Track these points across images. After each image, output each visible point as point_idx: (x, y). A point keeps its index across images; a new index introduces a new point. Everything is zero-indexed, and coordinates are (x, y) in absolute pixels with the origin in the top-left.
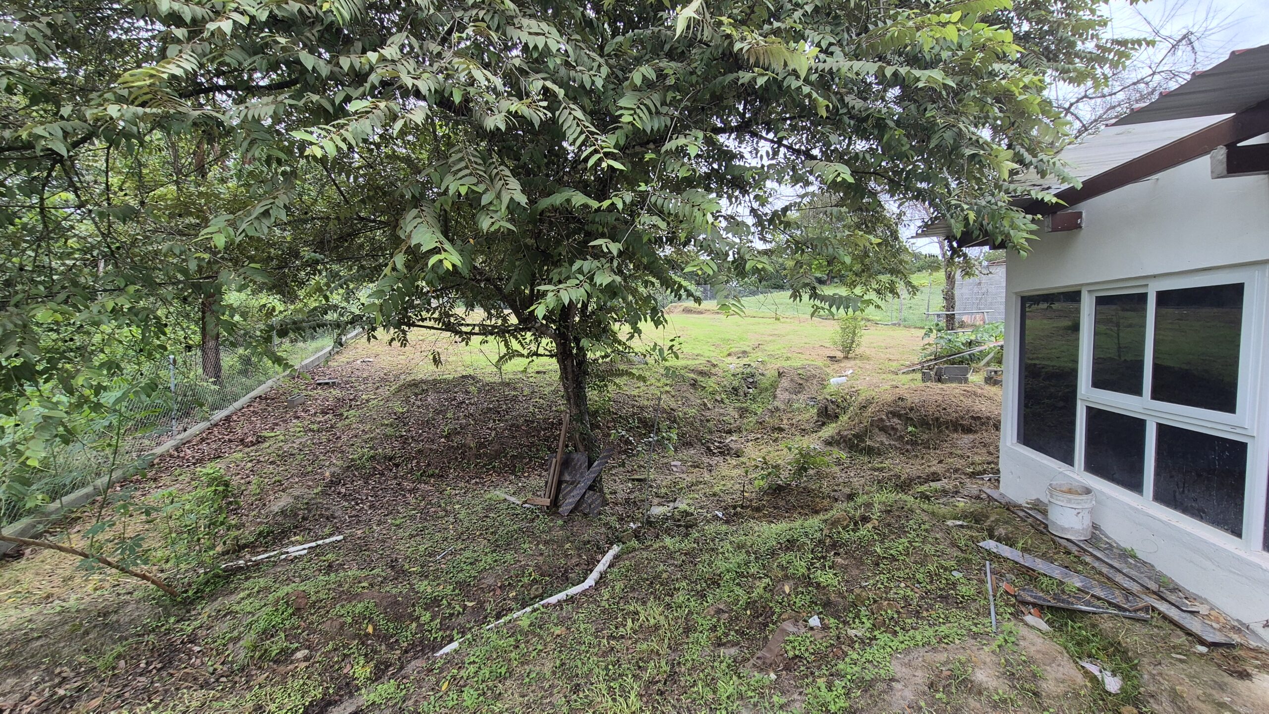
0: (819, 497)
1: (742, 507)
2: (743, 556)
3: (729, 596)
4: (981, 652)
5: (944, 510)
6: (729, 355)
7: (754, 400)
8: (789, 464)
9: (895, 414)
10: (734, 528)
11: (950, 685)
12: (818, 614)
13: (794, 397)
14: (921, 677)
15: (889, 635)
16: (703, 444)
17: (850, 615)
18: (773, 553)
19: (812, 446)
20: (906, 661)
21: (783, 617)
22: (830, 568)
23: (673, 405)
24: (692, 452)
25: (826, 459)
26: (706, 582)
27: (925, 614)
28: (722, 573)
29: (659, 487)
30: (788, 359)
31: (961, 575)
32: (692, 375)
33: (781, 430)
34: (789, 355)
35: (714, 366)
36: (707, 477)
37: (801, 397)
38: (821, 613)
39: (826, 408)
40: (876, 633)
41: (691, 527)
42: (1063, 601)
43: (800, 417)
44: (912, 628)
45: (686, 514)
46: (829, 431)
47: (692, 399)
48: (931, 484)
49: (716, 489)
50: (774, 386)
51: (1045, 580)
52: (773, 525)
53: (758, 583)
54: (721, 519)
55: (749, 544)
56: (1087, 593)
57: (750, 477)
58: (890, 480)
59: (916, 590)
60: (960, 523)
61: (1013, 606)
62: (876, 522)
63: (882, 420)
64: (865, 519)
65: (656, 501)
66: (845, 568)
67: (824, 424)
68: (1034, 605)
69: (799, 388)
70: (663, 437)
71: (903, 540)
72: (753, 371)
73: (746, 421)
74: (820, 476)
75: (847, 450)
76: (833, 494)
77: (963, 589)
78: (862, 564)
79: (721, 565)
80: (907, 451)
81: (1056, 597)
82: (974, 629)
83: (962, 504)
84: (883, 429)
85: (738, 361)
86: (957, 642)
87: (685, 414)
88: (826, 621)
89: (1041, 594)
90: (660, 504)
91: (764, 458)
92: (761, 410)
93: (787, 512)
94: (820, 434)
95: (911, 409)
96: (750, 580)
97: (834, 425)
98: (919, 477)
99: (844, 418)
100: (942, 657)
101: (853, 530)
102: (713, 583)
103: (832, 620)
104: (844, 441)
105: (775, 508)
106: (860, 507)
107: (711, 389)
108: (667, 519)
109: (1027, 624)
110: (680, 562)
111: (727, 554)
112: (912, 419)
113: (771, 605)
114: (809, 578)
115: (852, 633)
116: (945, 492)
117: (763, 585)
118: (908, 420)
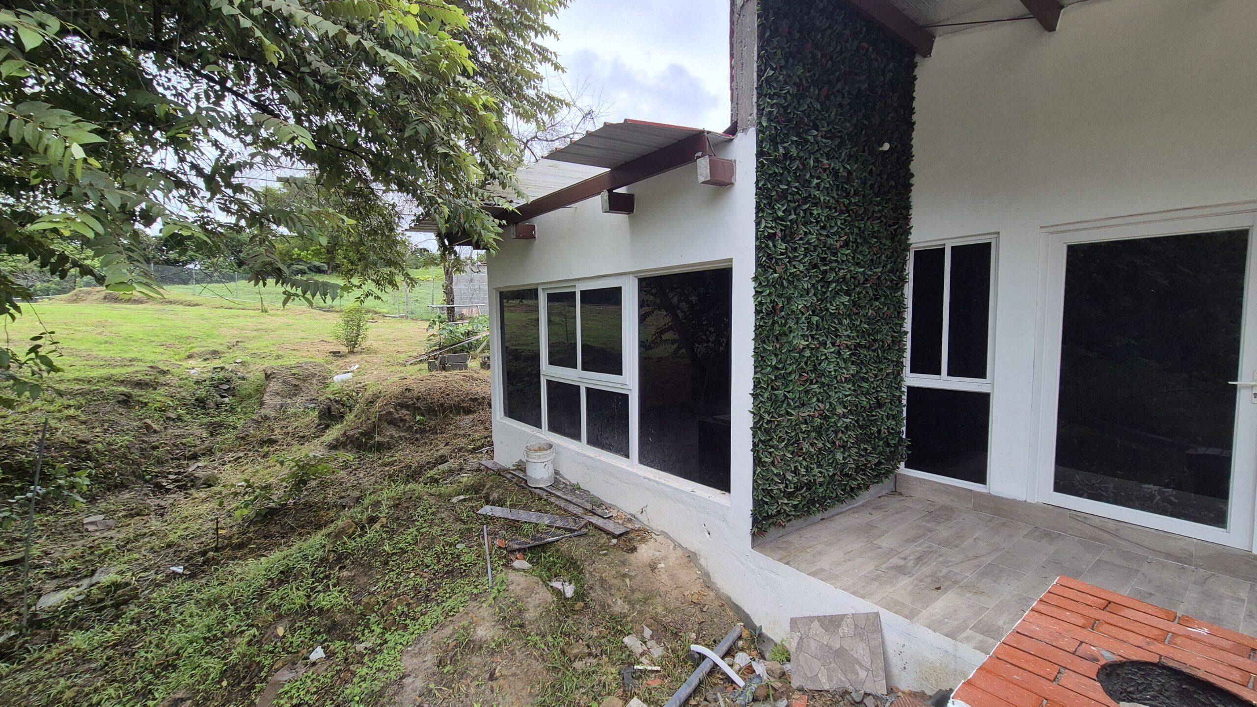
0: (323, 509)
1: (216, 549)
2: (217, 613)
3: (192, 676)
4: (481, 610)
5: (451, 489)
6: (190, 357)
7: (232, 410)
8: (283, 480)
9: (403, 406)
10: (204, 581)
11: (456, 654)
12: (322, 644)
13: (289, 401)
14: (430, 659)
15: (400, 632)
16: (146, 481)
17: (359, 628)
18: (261, 595)
19: (311, 455)
20: (417, 650)
21: (276, 667)
22: (334, 586)
23: (83, 433)
24: (128, 496)
25: (332, 465)
26: (152, 672)
27: (434, 595)
28: (180, 648)
29: (57, 562)
30: (279, 357)
31: (464, 545)
32: (122, 389)
33: (272, 442)
34: (280, 353)
35: (164, 373)
36: (155, 524)
37: (298, 400)
38: (326, 640)
39: (329, 409)
40: (387, 635)
41: (126, 602)
42: (538, 539)
43: (297, 424)
44: (422, 615)
45: (117, 586)
46: (334, 433)
47: (123, 421)
48: (440, 467)
49: (172, 537)
50: (260, 390)
51: (526, 526)
52: (263, 559)
53: (238, 640)
54: (181, 575)
55: (226, 594)
56: (552, 527)
57: (229, 508)
58: (401, 472)
59: (425, 575)
60: (462, 497)
61: (505, 557)
62: (384, 520)
63: (390, 413)
64: (372, 520)
65: (50, 585)
66: (352, 579)
67: (327, 427)
68: (519, 550)
69: (295, 390)
70: (60, 487)
71: (411, 530)
72: (228, 375)
73: (219, 439)
74: (323, 485)
75: (355, 450)
76: (339, 501)
77: (465, 558)
78: (370, 568)
79: (177, 638)
80: (417, 440)
81: (534, 538)
82: (475, 591)
83: (465, 479)
84: (392, 422)
85: (205, 364)
86: (461, 609)
87: (109, 444)
88: (332, 647)
89: (524, 539)
90: (59, 588)
91: (246, 481)
92: (242, 421)
93: (283, 537)
94: (323, 439)
95: (418, 399)
96: (227, 640)
97: (339, 426)
98: (429, 463)
99: (350, 417)
100: (448, 631)
101: (360, 536)
102: (166, 669)
103: (338, 643)
104: (351, 442)
105: (266, 537)
106: (367, 509)
107: (158, 405)
108: (76, 606)
109: (515, 569)
110: (101, 663)
111: (189, 620)
112: (419, 408)
113: (258, 659)
114: (310, 607)
115: (360, 647)
116: (451, 472)
117: (246, 640)
118: (415, 409)
